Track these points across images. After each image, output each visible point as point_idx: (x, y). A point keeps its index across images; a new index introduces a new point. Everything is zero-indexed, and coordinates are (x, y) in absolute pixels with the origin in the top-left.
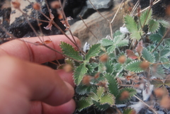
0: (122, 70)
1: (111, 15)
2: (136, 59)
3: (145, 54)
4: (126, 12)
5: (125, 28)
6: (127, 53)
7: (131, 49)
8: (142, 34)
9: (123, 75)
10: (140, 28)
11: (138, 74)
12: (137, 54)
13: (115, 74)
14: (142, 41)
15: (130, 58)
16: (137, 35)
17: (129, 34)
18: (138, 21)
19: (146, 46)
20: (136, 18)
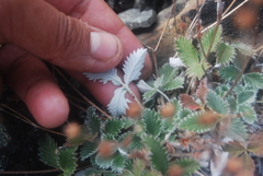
0: (174, 129)
1: (154, 38)
2: (198, 110)
3: (212, 101)
4: (178, 32)
5: (178, 59)
6: (183, 100)
7: (190, 93)
8: (206, 68)
9: (177, 138)
10: (203, 58)
11: (201, 135)
12: (198, 101)
13: (162, 136)
14: (206, 79)
15: (188, 109)
16: (197, 69)
17: (184, 69)
18: (199, 46)
19: (214, 87)
20: (195, 43)
